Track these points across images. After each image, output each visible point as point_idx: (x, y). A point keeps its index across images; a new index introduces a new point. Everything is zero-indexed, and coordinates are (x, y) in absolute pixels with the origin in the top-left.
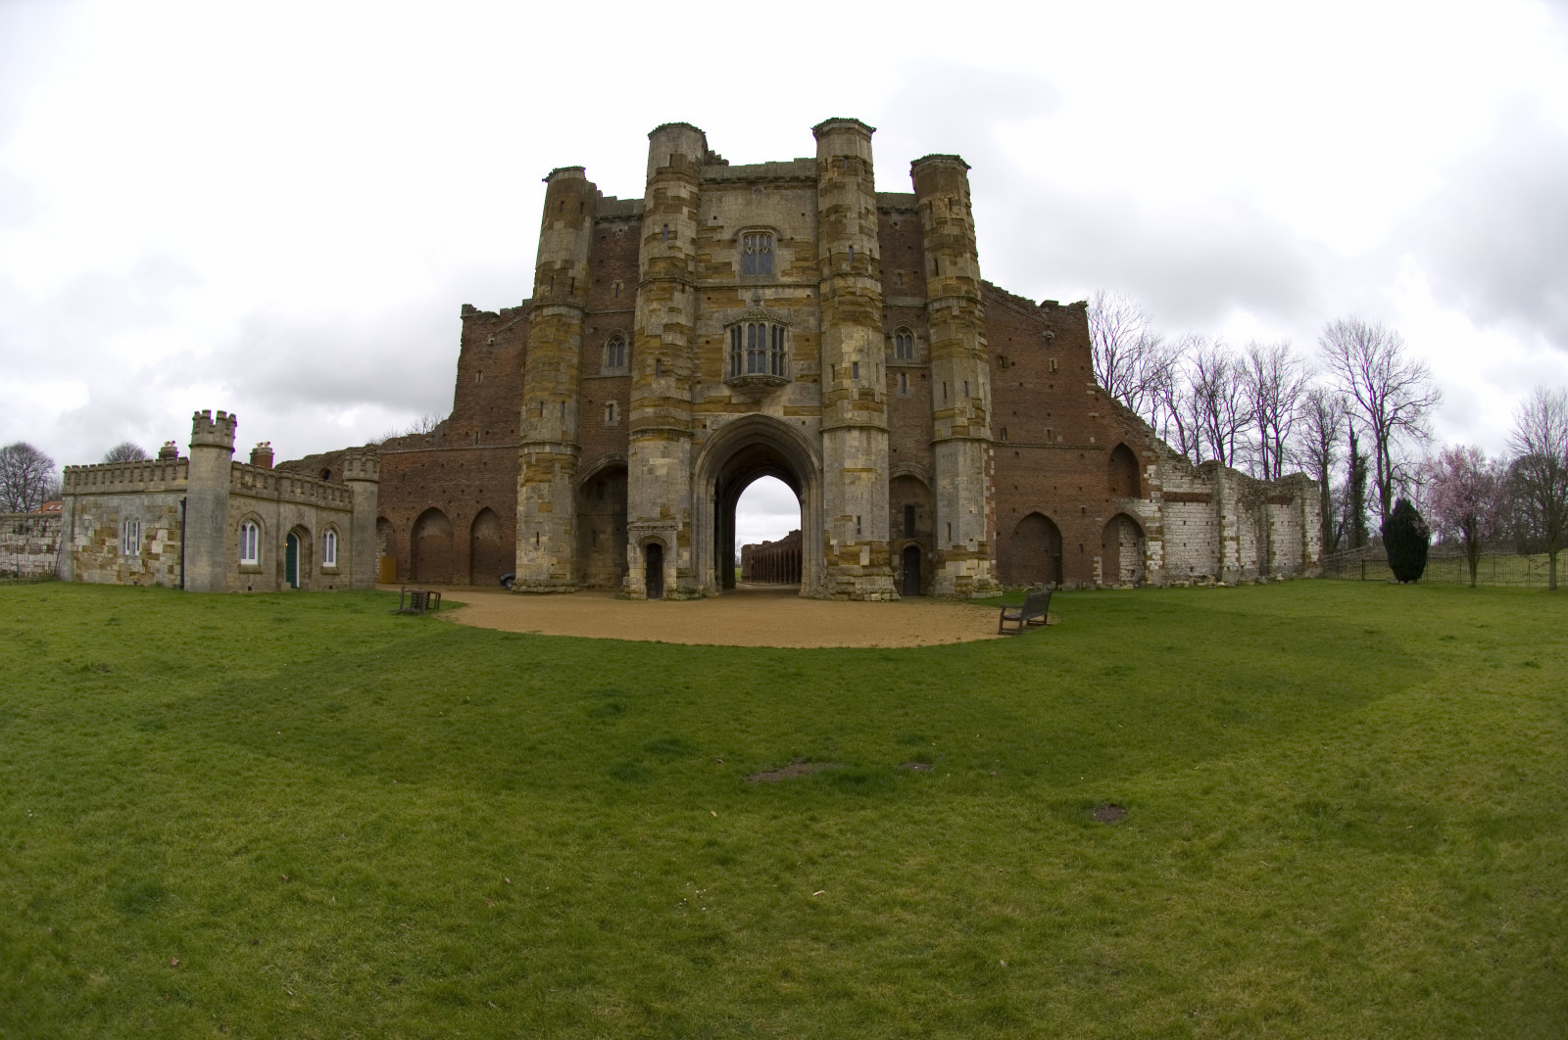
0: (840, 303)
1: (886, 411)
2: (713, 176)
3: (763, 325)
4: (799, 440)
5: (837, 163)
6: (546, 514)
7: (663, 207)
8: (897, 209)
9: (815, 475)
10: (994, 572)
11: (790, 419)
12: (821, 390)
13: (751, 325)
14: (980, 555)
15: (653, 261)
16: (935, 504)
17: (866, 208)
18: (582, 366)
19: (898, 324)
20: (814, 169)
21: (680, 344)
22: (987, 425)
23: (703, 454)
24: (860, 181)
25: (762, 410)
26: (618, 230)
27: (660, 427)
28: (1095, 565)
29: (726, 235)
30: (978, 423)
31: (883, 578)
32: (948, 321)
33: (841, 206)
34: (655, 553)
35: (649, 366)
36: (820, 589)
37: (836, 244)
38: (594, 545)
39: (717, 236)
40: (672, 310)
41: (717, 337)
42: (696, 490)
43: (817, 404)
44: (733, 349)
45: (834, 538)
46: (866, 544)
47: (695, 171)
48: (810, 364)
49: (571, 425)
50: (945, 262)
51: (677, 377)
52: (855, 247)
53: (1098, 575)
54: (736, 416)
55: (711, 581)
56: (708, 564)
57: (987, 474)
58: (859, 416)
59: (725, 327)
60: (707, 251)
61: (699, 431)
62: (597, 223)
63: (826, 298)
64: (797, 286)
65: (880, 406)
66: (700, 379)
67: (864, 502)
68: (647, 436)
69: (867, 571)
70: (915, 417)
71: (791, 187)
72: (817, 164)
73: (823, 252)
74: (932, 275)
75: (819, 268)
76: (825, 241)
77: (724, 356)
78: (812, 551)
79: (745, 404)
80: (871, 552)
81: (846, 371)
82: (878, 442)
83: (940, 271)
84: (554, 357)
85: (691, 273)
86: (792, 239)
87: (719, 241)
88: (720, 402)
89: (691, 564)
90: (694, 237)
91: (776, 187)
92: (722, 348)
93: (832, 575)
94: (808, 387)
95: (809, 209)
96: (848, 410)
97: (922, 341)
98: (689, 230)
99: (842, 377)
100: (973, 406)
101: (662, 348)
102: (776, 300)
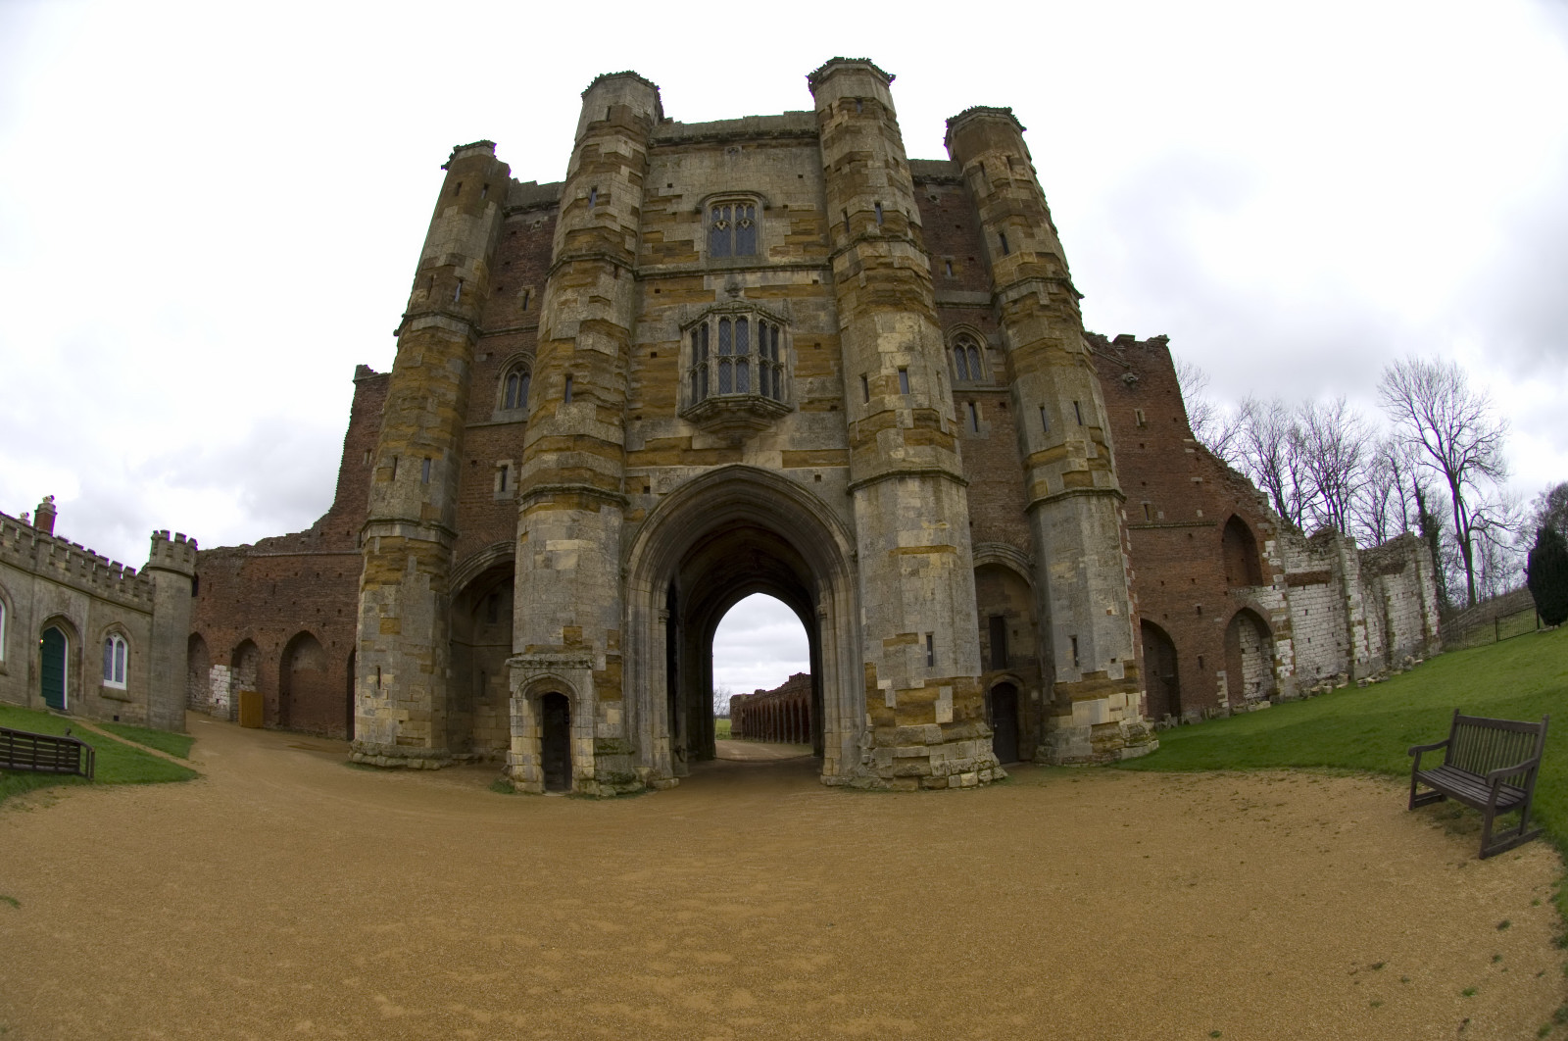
0: (869, 279)
1: (958, 450)
2: (668, 136)
3: (744, 319)
4: (811, 507)
5: (847, 106)
6: (391, 638)
7: (592, 167)
8: (934, 179)
10: (1146, 712)
11: (795, 472)
12: (844, 421)
13: (723, 320)
14: (1127, 686)
15: (571, 234)
16: (1044, 609)
19: (954, 329)
20: (813, 123)
21: (607, 351)
22: (1114, 470)
23: (644, 536)
24: (883, 126)
25: (745, 458)
26: (535, 221)
27: (566, 485)
28: (1219, 683)
29: (686, 206)
30: (1103, 466)
31: (979, 742)
32: (1036, 313)
33: (858, 153)
34: (555, 710)
35: (552, 386)
36: (861, 770)
37: (855, 200)
39: (671, 208)
40: (594, 299)
41: (668, 346)
42: (632, 598)
43: (839, 447)
44: (694, 362)
45: (885, 676)
46: (946, 683)
47: (642, 128)
48: (823, 383)
49: (438, 496)
50: (1016, 233)
51: (600, 403)
52: (886, 204)
53: (1224, 696)
54: (700, 470)
55: (663, 757)
56: (657, 730)
57: (1125, 550)
58: (915, 455)
59: (682, 329)
60: (656, 228)
61: (637, 498)
62: (507, 216)
63: (843, 278)
64: (795, 267)
65: (949, 439)
66: (640, 411)
67: (938, 607)
68: (544, 502)
69: (950, 733)
70: (997, 469)
71: (782, 145)
72: (817, 114)
73: (835, 216)
74: (998, 255)
75: (829, 242)
76: (836, 201)
77: (681, 371)
78: (841, 702)
79: (716, 449)
80: (956, 697)
81: (887, 385)
82: (951, 500)
83: (1011, 247)
84: (419, 389)
85: (629, 253)
86: (786, 207)
87: (674, 214)
88: (673, 447)
89: (626, 730)
90: (637, 206)
91: (759, 146)
92: (676, 363)
93: (881, 744)
94: (823, 419)
95: (809, 169)
96: (897, 446)
97: (994, 351)
98: (629, 196)
99: (882, 392)
100: (1093, 441)
101: (574, 358)
102: (763, 288)
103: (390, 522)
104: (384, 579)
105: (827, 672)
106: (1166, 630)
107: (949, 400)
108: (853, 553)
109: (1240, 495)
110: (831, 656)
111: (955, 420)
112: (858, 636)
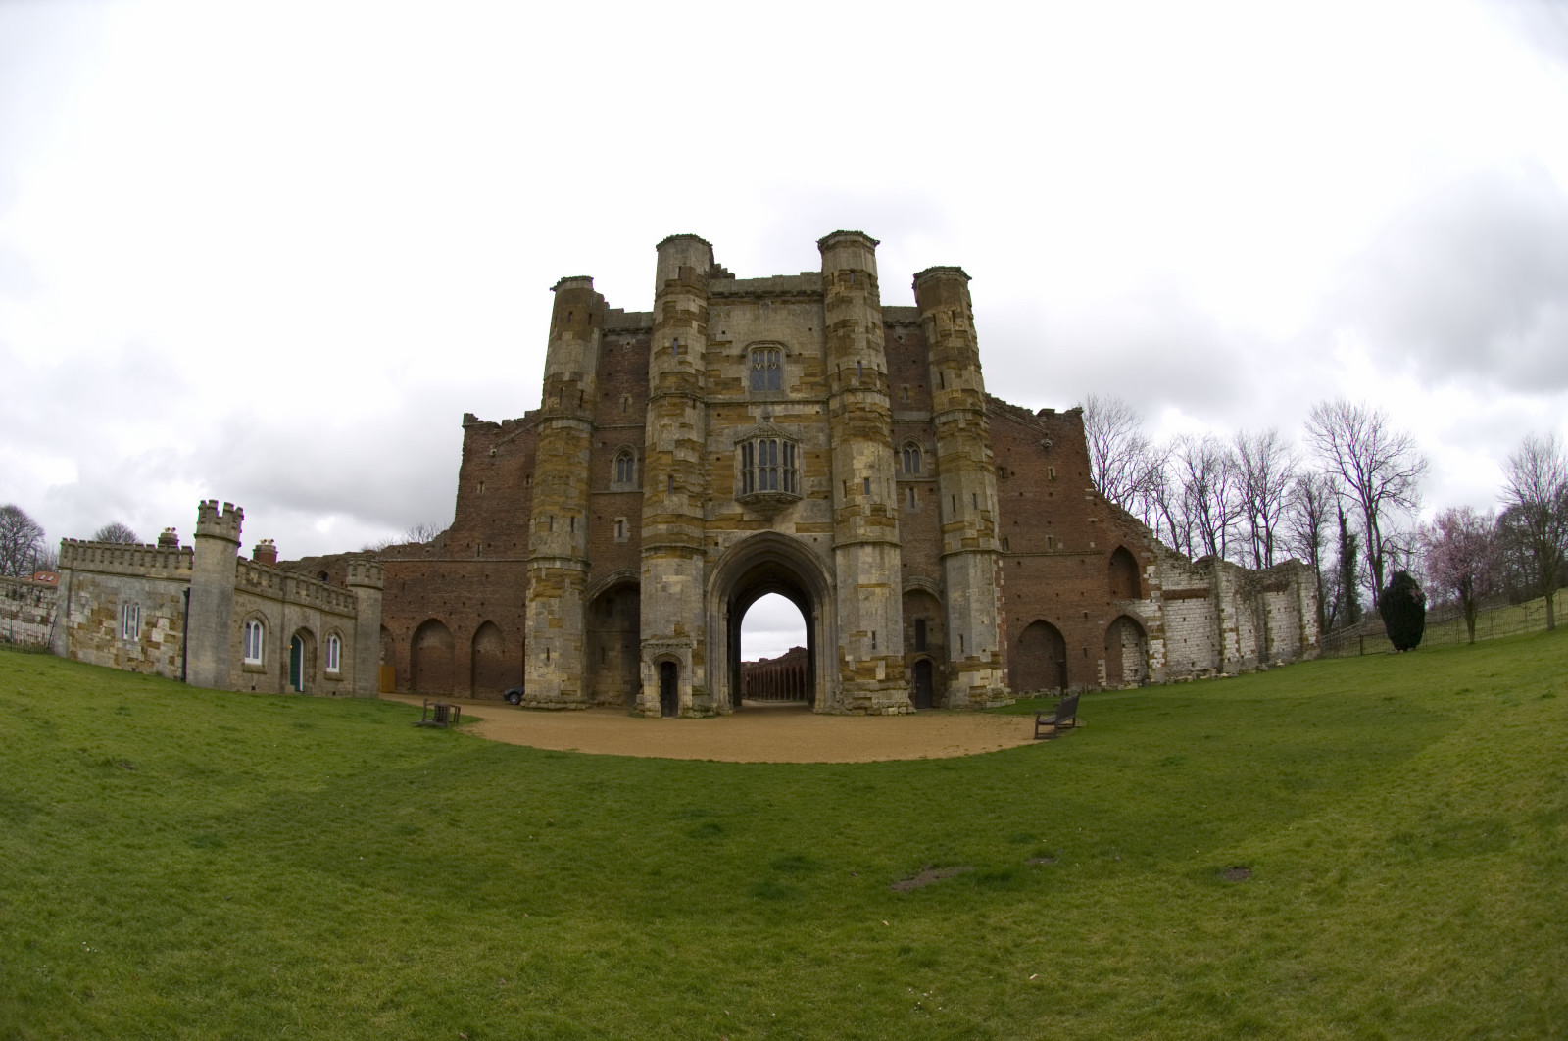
0: (850, 418)
1: (897, 526)
2: (721, 290)
3: (775, 442)
4: (811, 557)
5: (843, 277)
6: (556, 630)
7: (673, 321)
8: (901, 324)
9: (829, 592)
10: (1007, 681)
11: (802, 536)
12: (832, 506)
13: (762, 441)
14: (993, 665)
15: (663, 375)
16: (946, 618)
17: (873, 323)
18: (591, 481)
19: (905, 439)
20: (820, 283)
21: (692, 460)
22: (996, 536)
23: (716, 571)
24: (867, 295)
25: (774, 527)
26: (626, 343)
27: (674, 545)
28: (1099, 668)
29: (735, 351)
30: (987, 535)
31: (900, 692)
32: (955, 434)
33: (848, 320)
34: (669, 672)
35: (661, 482)
36: (836, 705)
37: (844, 359)
38: (603, 661)
39: (726, 351)
40: (683, 426)
41: (727, 453)
42: (709, 607)
43: (829, 521)
44: (744, 466)
45: (849, 654)
46: (884, 658)
47: (702, 284)
48: (821, 481)
49: (580, 540)
50: (951, 375)
51: (690, 494)
52: (864, 362)
53: (1102, 678)
54: (748, 533)
55: (725, 697)
56: (722, 682)
57: (998, 585)
58: (871, 532)
59: (736, 443)
60: (716, 366)
61: (711, 549)
62: (605, 336)
63: (835, 414)
64: (806, 402)
65: (891, 521)
66: (712, 496)
67: (879, 617)
68: (659, 553)
69: (883, 686)
70: (924, 531)
71: (799, 303)
72: (824, 276)
73: (832, 368)
74: (937, 389)
75: (827, 386)
76: (833, 357)
77: (735, 472)
78: (825, 666)
79: (757, 522)
80: (887, 666)
81: (857, 489)
82: (890, 557)
83: (946, 384)
84: (564, 471)
85: (701, 388)
86: (800, 354)
87: (728, 356)
88: (732, 519)
89: (705, 682)
90: (704, 352)
91: (784, 302)
92: (733, 465)
93: (848, 691)
94: (820, 504)
95: (816, 324)
96: (861, 527)
97: (929, 454)
98: (698, 345)
99: (854, 493)
100: (982, 518)
101: (674, 465)
102: (785, 416)
103: (553, 558)
104: (547, 594)
105: (817, 647)
107: (894, 496)
108: (834, 585)
110: (821, 641)
111: (896, 508)
112: (836, 630)
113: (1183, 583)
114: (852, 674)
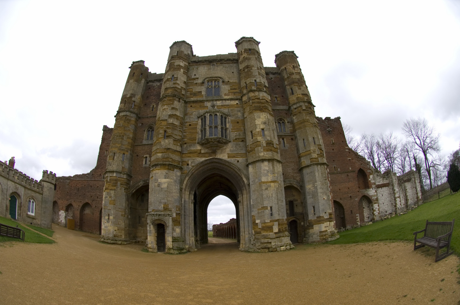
0: (253, 103)
1: (279, 153)
2: (195, 60)
3: (216, 115)
4: (236, 170)
5: (246, 51)
7: (172, 69)
8: (272, 73)
9: (245, 187)
11: (231, 160)
12: (246, 145)
13: (210, 115)
14: (330, 220)
15: (166, 89)
16: (305, 198)
17: (260, 67)
18: (134, 139)
19: (278, 117)
20: (237, 56)
21: (176, 124)
22: (325, 157)
23: (187, 178)
24: (256, 57)
25: (217, 155)
26: (156, 85)
27: (164, 163)
28: (357, 218)
29: (200, 81)
30: (322, 156)
31: (286, 238)
32: (302, 112)
33: (249, 65)
34: (161, 229)
35: (160, 134)
36: (251, 246)
37: (249, 79)
38: (139, 223)
39: (195, 82)
40: (173, 108)
41: (194, 122)
42: (183, 196)
43: (244, 152)
44: (202, 127)
45: (258, 219)
46: (276, 221)
47: (187, 58)
48: (240, 133)
49: (127, 165)
50: (296, 88)
51: (174, 139)
52: (258, 80)
53: (358, 221)
54: (203, 159)
55: (192, 242)
56: (191, 235)
57: (328, 180)
58: (266, 154)
59: (198, 118)
60: (191, 87)
61: (185, 167)
62: (148, 83)
63: (245, 102)
64: (231, 99)
65: (276, 150)
66: (186, 142)
67: (273, 199)
68: (158, 168)
69: (277, 235)
70: (291, 158)
71: (227, 63)
72: (238, 54)
73: (243, 84)
74: (290, 95)
75: (241, 92)
76: (243, 80)
77: (198, 130)
78: (245, 227)
79: (208, 153)
80: (279, 225)
81: (258, 133)
82: (277, 167)
83: (294, 92)
84: (122, 133)
85: (183, 95)
86: (229, 81)
87: (196, 83)
88: (196, 152)
89: (182, 235)
90: (185, 81)
91: (221, 63)
92: (197, 127)
93: (258, 239)
94: (240, 144)
95: (235, 70)
96: (261, 152)
97: (289, 123)
98: (183, 78)
99: (257, 136)
100: (319, 149)
101: (167, 126)
102: (222, 106)
103: (113, 172)
104: (110, 188)
105: (241, 218)
106: (341, 203)
107: (276, 138)
108: (248, 183)
109: (362, 162)
110: (242, 213)
111: (278, 144)
112: (250, 208)
113: (381, 182)
114: (260, 230)
